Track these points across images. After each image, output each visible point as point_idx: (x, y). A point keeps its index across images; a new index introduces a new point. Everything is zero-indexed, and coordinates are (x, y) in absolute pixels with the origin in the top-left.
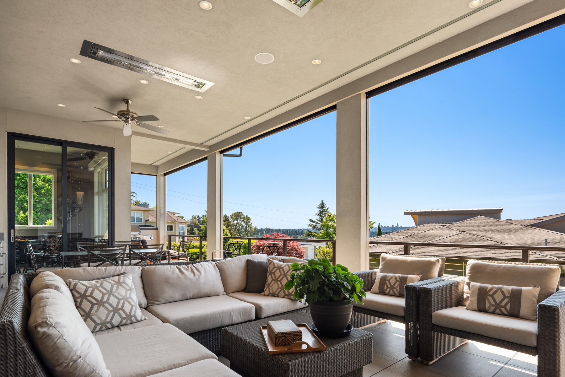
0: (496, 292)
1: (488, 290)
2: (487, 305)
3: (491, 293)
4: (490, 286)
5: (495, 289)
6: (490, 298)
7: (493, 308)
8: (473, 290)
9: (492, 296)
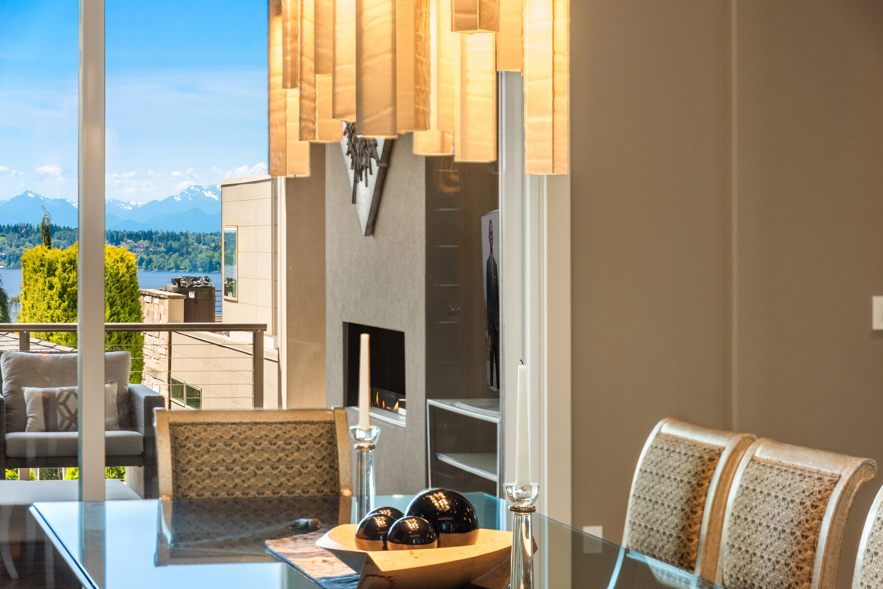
0: (68, 397)
1: (56, 396)
2: (59, 419)
3: (61, 400)
4: (57, 390)
5: (65, 394)
6: (61, 407)
7: (67, 423)
8: (32, 401)
9: (64, 404)
